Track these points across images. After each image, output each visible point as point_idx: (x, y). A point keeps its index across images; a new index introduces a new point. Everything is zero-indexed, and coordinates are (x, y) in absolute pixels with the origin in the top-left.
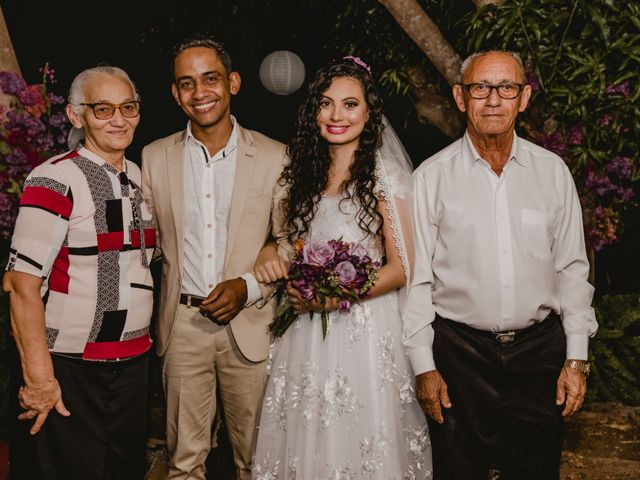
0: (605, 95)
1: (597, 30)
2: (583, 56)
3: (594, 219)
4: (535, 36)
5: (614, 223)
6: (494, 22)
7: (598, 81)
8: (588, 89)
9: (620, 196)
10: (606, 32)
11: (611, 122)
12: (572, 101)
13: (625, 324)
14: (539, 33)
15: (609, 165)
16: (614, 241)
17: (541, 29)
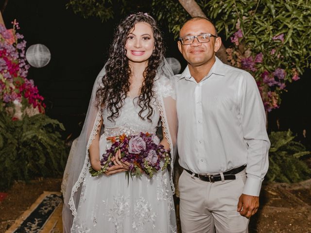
0: (272, 40)
1: (270, 10)
2: (263, 22)
3: (267, 97)
4: (241, 12)
5: (276, 99)
6: (223, 5)
7: (269, 34)
8: (264, 38)
9: (279, 87)
10: (273, 11)
11: (275, 53)
12: (257, 43)
13: (279, 145)
14: (242, 11)
15: (274, 73)
16: (276, 108)
17: (244, 9)
